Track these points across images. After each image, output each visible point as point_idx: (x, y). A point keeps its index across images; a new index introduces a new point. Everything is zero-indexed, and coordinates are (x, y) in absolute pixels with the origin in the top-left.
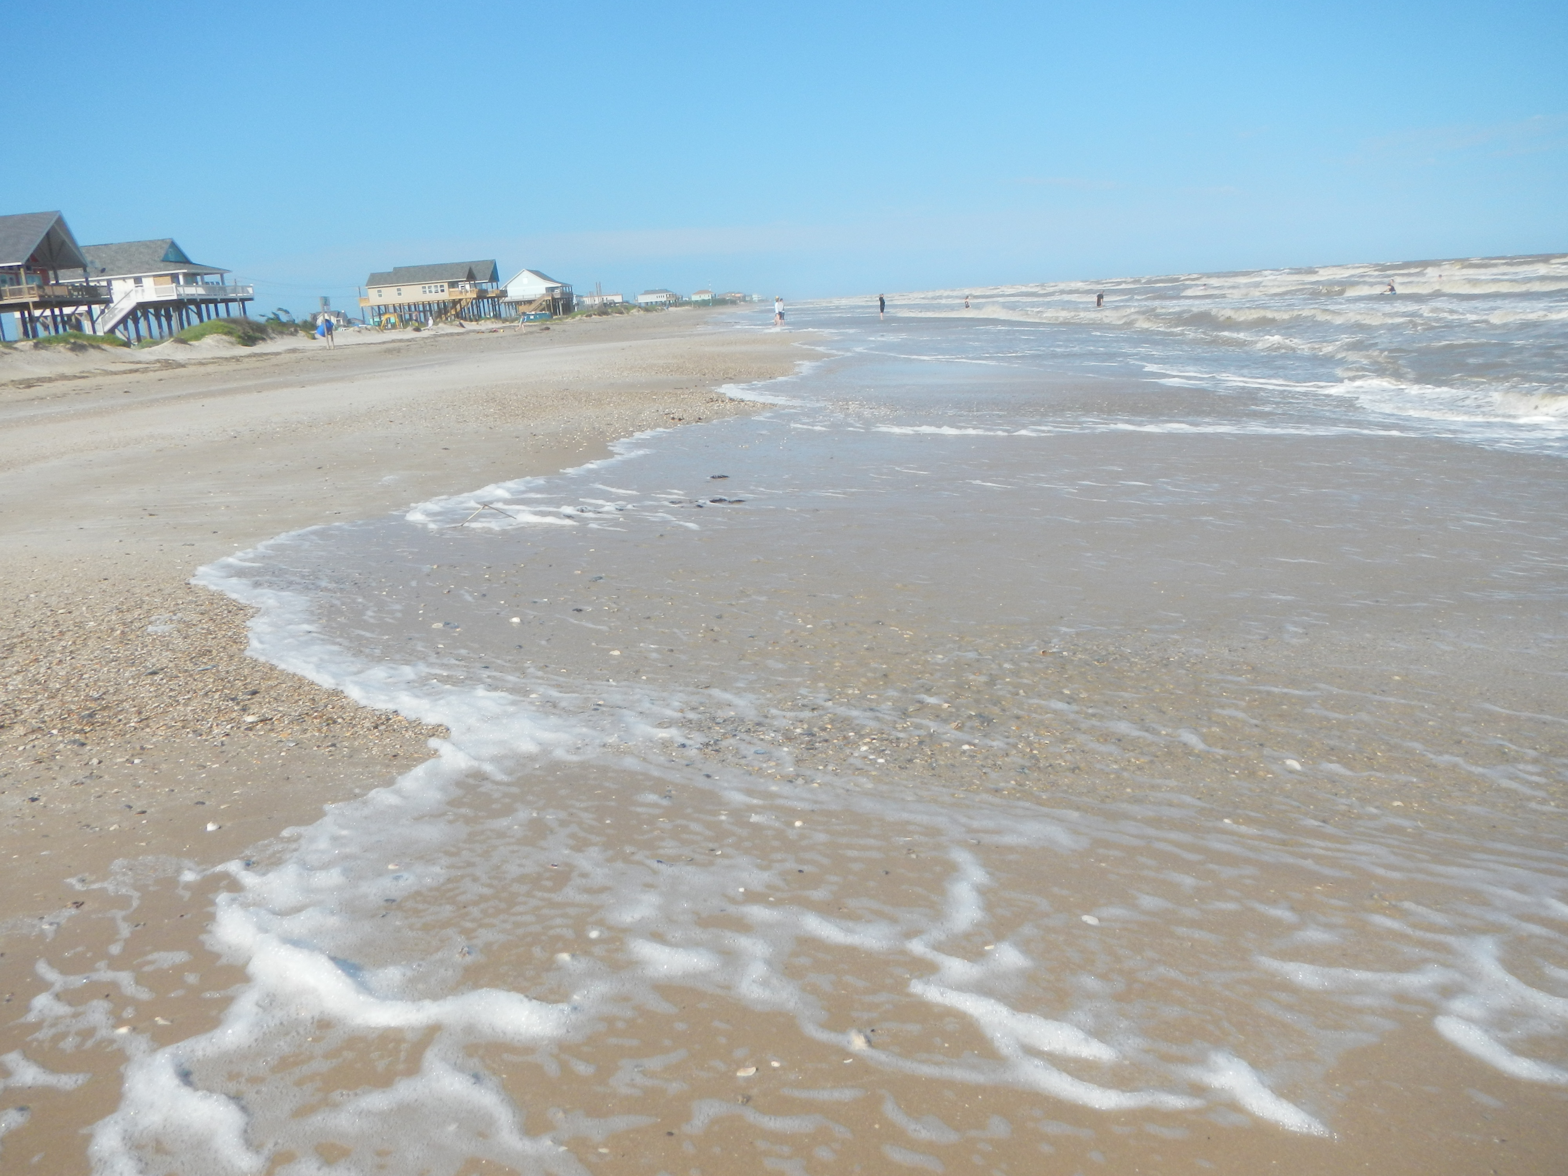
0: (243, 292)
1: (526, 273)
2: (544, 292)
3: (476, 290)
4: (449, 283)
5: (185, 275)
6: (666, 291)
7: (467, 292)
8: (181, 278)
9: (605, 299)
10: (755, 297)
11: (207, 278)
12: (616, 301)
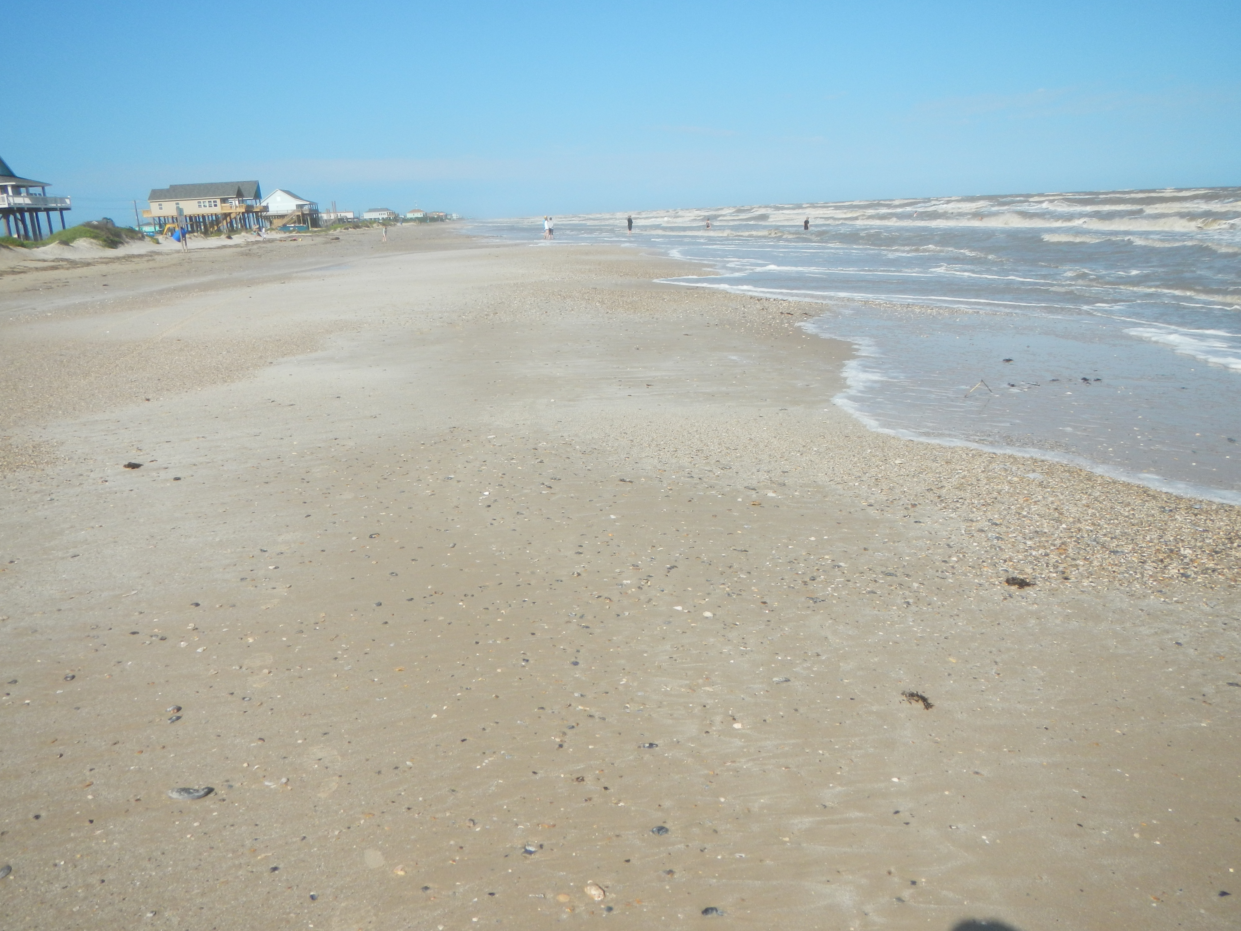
0: (61, 203)
1: (279, 192)
2: (295, 208)
3: (244, 205)
4: (221, 199)
5: (13, 186)
6: (387, 210)
7: (235, 207)
8: (10, 189)
9: (339, 215)
10: (455, 216)
11: (32, 190)
12: (348, 217)
